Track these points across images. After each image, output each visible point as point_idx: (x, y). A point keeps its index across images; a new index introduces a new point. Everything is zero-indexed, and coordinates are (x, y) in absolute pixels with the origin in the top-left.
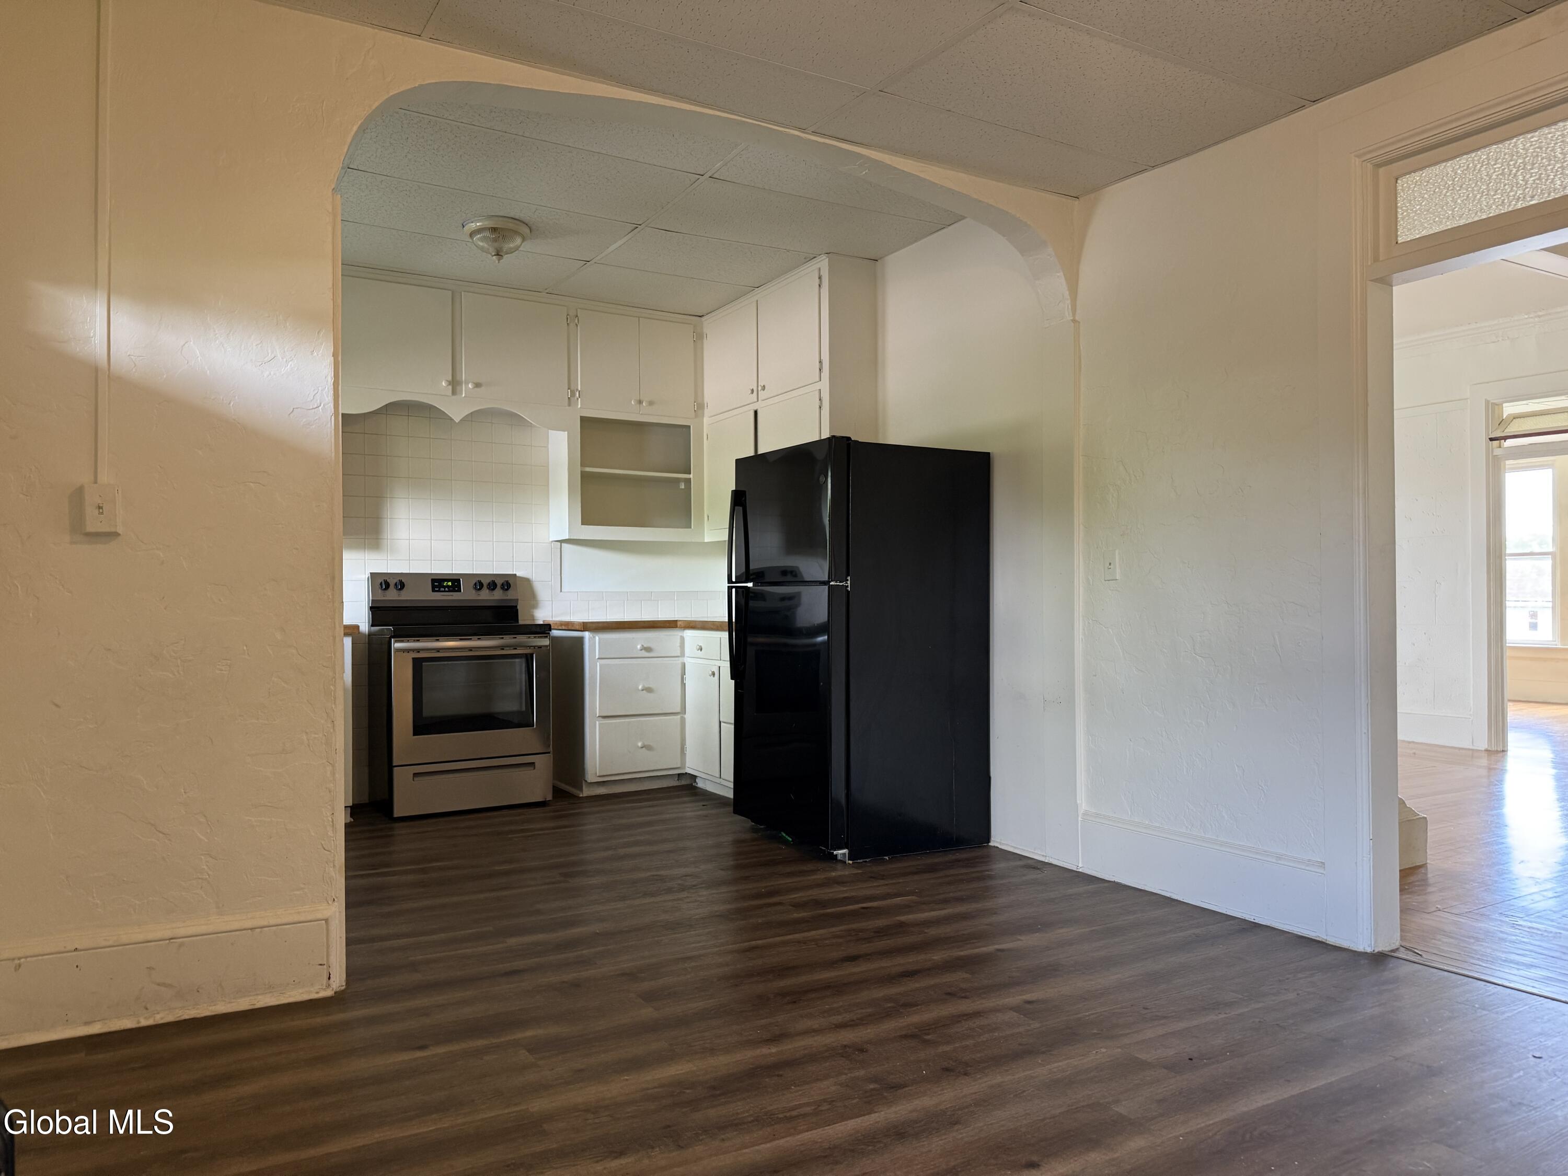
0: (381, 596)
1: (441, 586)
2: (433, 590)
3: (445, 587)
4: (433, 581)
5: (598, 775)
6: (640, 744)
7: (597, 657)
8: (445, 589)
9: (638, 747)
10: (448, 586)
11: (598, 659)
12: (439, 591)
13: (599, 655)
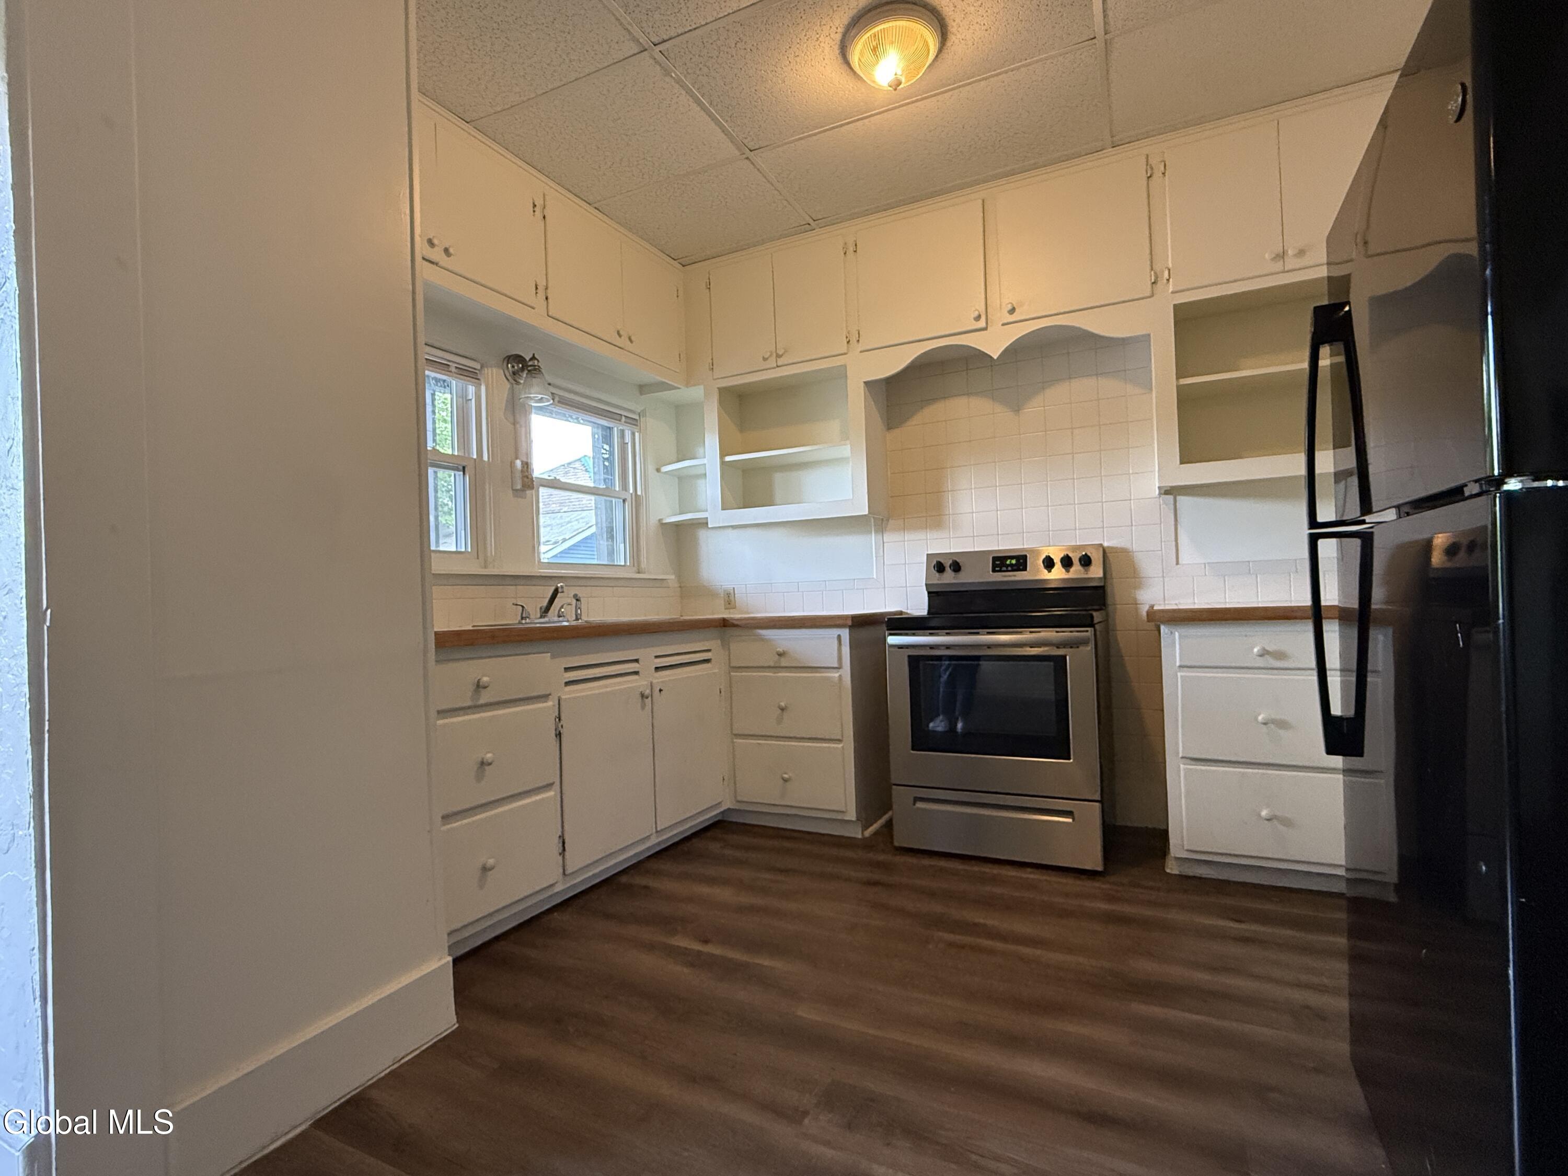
0: (937, 579)
1: (1001, 566)
2: (994, 571)
3: (1008, 566)
4: (995, 559)
5: (1185, 848)
6: (1264, 813)
7: (1178, 664)
8: (1007, 568)
9: (1259, 815)
10: (1011, 565)
11: (1180, 666)
12: (1000, 571)
13: (1181, 660)
